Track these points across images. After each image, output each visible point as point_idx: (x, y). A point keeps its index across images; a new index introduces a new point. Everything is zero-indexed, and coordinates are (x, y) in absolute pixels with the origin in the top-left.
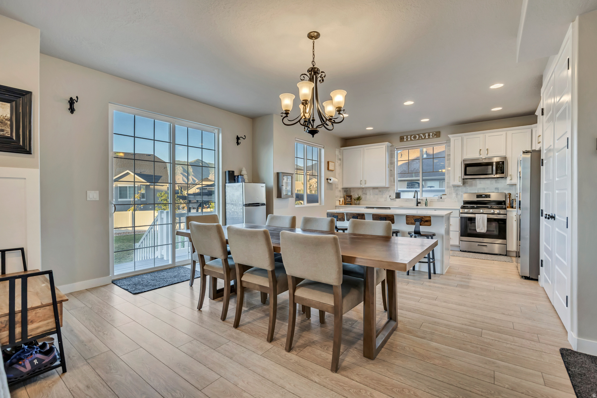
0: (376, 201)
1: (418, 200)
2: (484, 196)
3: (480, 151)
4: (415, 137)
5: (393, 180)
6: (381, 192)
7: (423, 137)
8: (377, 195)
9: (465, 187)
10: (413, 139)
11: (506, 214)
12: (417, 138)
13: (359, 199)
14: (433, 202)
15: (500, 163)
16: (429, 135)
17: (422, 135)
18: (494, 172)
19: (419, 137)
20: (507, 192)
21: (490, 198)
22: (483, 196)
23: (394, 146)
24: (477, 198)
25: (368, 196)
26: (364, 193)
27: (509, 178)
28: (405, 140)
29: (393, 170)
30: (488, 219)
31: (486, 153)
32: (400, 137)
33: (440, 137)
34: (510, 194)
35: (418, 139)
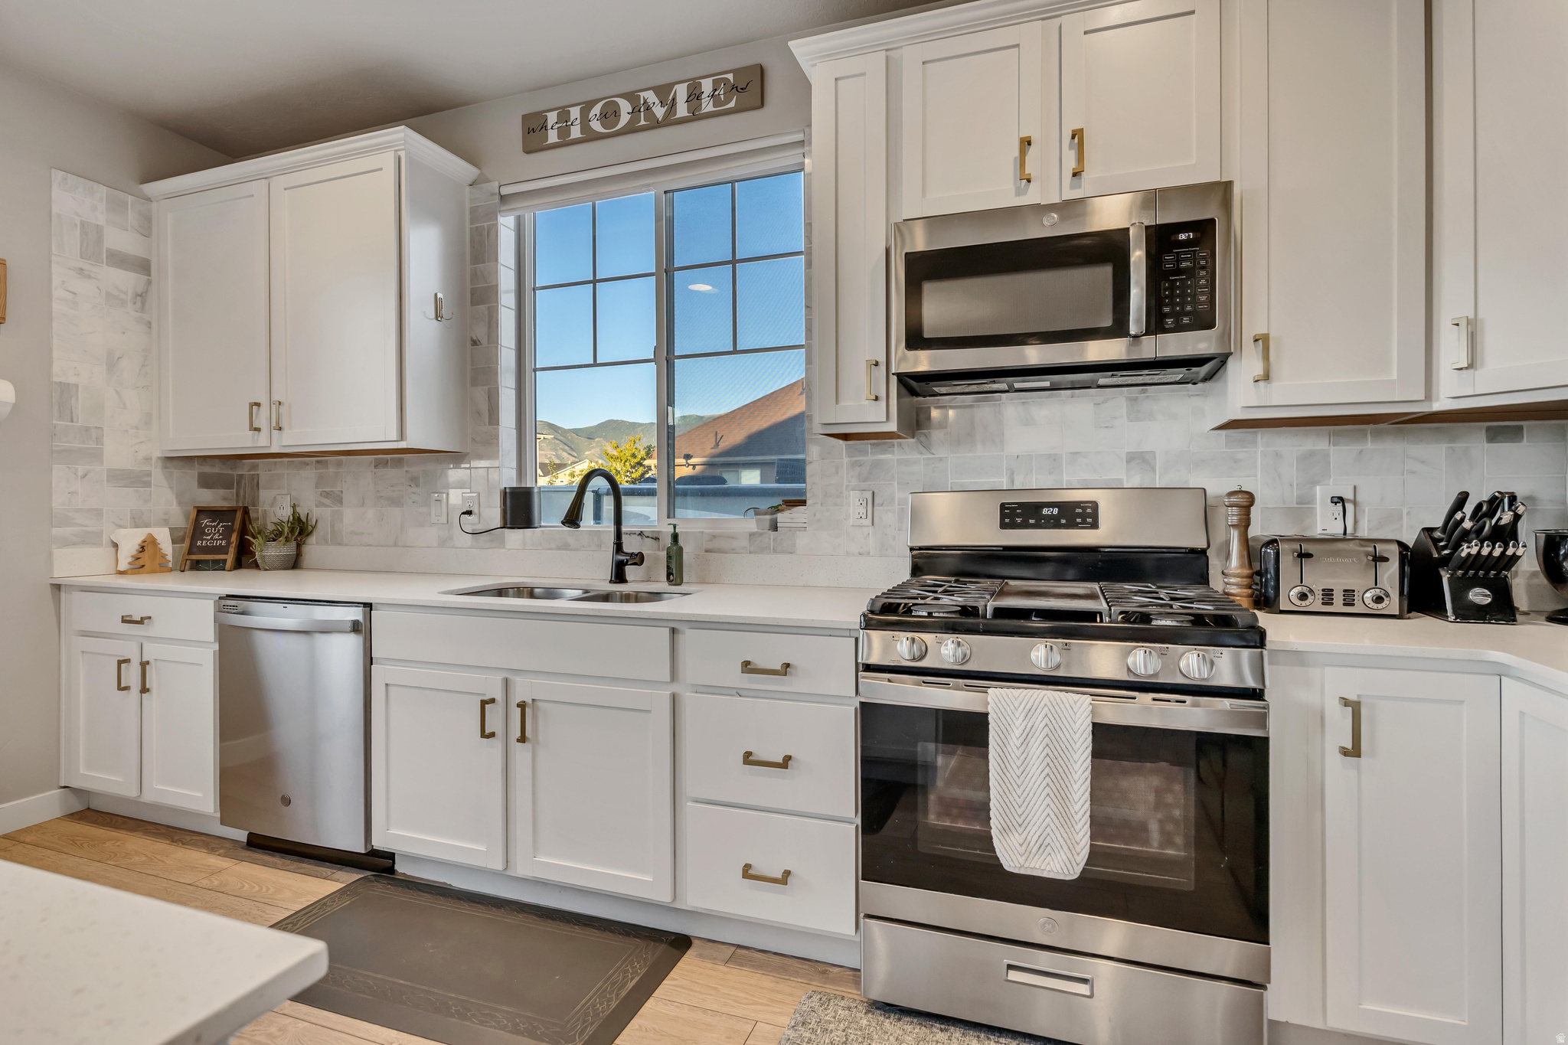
0: (395, 545)
1: (624, 538)
2: (1056, 511)
3: (1023, 153)
4: (610, 114)
5: (484, 408)
6: (417, 485)
7: (659, 112)
8: (396, 502)
9: (928, 447)
10: (596, 126)
11: (1256, 694)
12: (624, 119)
13: (300, 529)
14: (720, 551)
15: (1183, 237)
16: (694, 96)
17: (651, 97)
18: (1137, 318)
19: (635, 111)
20: (1218, 486)
21: (1095, 525)
22: (1045, 511)
23: (488, 181)
24: (1003, 526)
25: (349, 516)
26: (327, 495)
27: (1243, 369)
28: (553, 137)
29: (484, 342)
30: (1100, 731)
31: (1070, 164)
32: (526, 118)
33: (762, 105)
34: (1246, 502)
35: (631, 129)
